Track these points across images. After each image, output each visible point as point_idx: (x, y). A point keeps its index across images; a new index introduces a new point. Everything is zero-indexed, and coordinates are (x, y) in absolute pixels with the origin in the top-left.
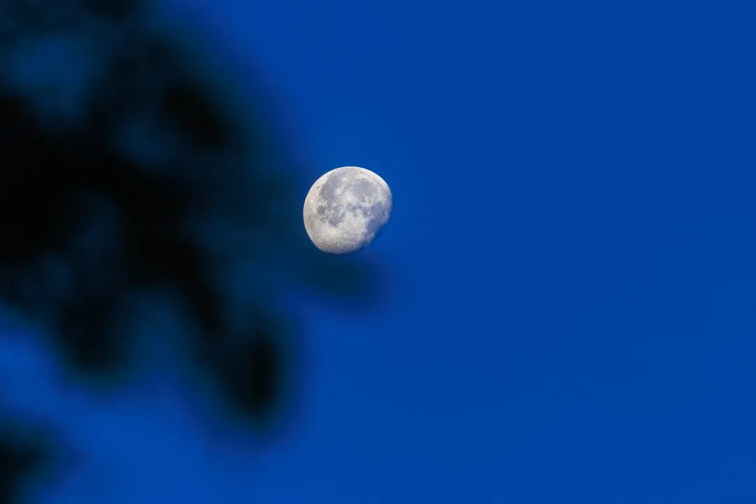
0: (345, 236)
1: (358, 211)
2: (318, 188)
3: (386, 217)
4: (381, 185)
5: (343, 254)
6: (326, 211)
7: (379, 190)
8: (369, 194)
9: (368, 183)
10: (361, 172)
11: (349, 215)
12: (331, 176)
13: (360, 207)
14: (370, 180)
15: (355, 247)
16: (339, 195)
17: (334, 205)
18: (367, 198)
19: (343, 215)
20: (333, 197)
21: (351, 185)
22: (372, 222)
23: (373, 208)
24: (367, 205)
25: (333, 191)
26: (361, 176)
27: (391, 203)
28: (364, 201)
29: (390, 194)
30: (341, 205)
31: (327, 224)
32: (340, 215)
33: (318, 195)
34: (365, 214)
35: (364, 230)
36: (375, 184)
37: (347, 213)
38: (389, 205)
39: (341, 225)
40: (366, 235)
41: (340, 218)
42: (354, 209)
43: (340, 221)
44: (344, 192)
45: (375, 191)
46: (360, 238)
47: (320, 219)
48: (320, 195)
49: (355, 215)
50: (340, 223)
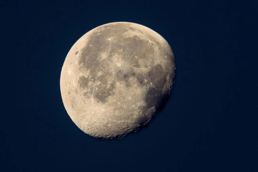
0: (117, 113)
1: (131, 79)
2: (76, 54)
3: (168, 85)
4: (158, 43)
5: (117, 137)
6: (90, 83)
7: (156, 49)
8: (144, 56)
9: (141, 42)
10: (132, 29)
11: (120, 85)
12: (92, 37)
13: (134, 74)
14: (143, 37)
15: (131, 126)
16: (104, 60)
17: (100, 74)
18: (141, 62)
19: (113, 86)
20: (97, 65)
21: (120, 47)
22: (151, 92)
23: (150, 74)
24: (143, 70)
25: (96, 56)
26: (131, 34)
27: (173, 66)
28: (138, 66)
29: (171, 54)
30: (109, 74)
31: (92, 99)
32: (108, 86)
33: (76, 63)
34: (141, 82)
35: (142, 103)
36: (150, 41)
37: (118, 84)
38: (171, 68)
39: (110, 99)
40: (144, 109)
41: (110, 90)
42: (126, 76)
43: (109, 94)
44: (111, 56)
45: (152, 51)
46: (137, 114)
47: (82, 93)
48: (80, 62)
49: (128, 85)
50: (110, 97)
